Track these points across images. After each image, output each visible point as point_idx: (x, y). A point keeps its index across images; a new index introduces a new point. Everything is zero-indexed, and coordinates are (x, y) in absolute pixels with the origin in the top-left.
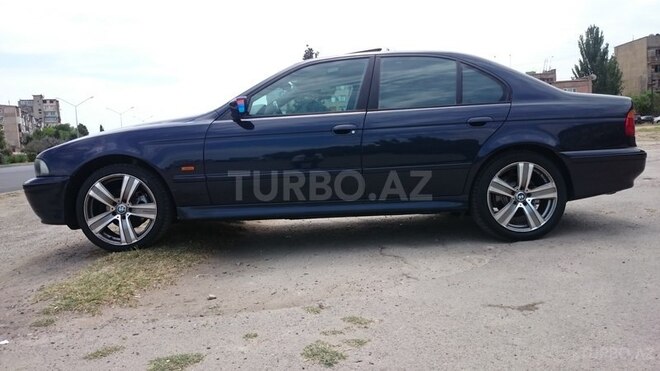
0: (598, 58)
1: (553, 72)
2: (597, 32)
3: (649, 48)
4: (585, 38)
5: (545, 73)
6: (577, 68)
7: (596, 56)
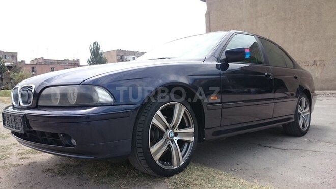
0: (99, 56)
1: (78, 60)
2: (98, 45)
3: (117, 55)
4: (92, 46)
5: (74, 60)
6: (89, 60)
7: (98, 55)
